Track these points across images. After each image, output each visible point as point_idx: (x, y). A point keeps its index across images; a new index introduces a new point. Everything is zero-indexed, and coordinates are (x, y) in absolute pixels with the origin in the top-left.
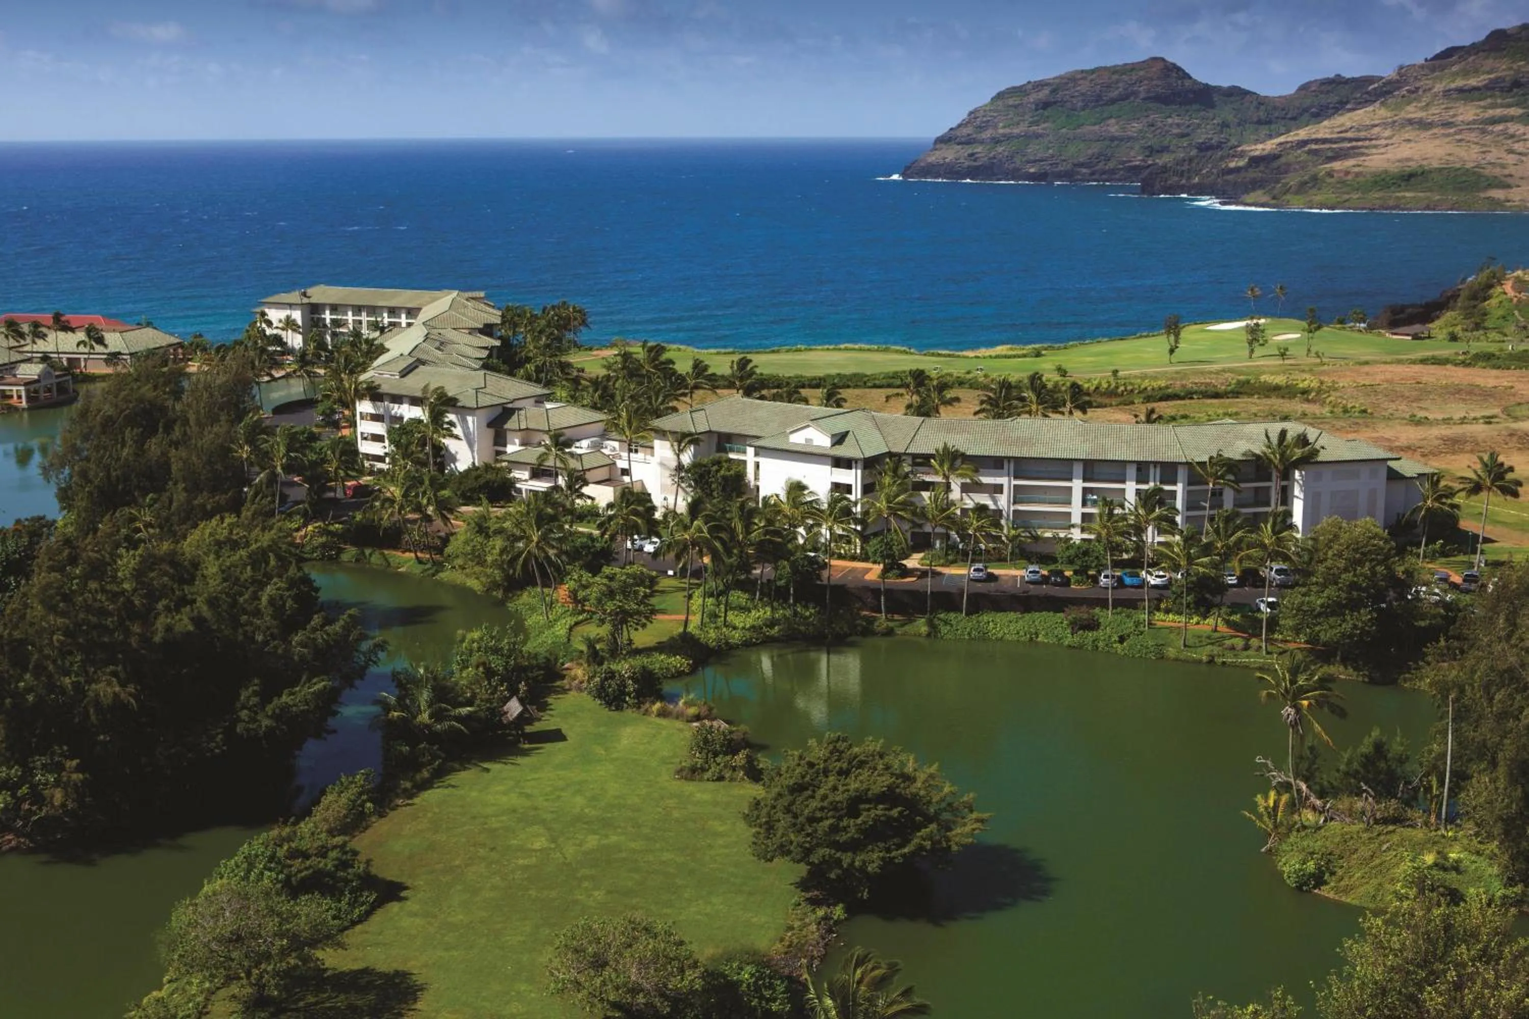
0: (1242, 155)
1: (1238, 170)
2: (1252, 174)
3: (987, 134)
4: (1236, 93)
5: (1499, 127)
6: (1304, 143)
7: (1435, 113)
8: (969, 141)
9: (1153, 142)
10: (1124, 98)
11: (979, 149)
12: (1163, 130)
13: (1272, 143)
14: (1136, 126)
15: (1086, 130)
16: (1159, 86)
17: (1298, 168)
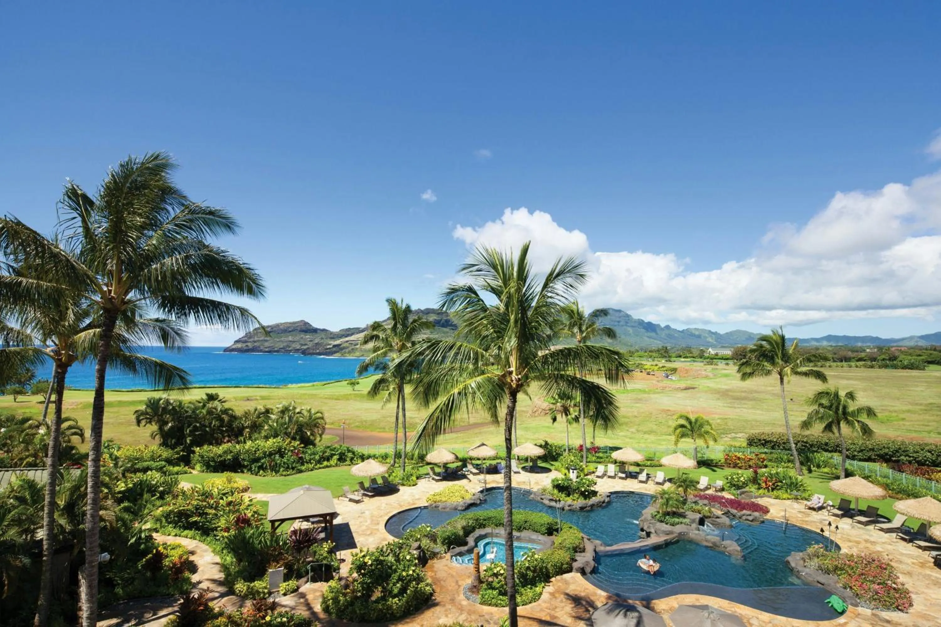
0: (330, 345)
1: (329, 348)
2: (334, 349)
3: (252, 340)
4: (324, 330)
6: (347, 341)
8: (245, 342)
9: (303, 342)
10: (292, 331)
11: (249, 344)
12: (305, 339)
13: (338, 342)
14: (297, 338)
15: (282, 339)
16: (304, 328)
17: (347, 348)
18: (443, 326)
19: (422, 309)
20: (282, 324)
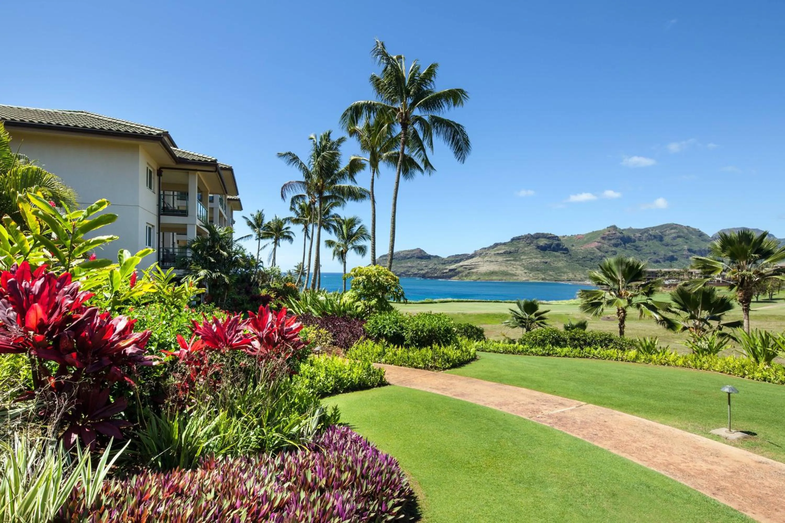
0: (446, 269)
1: (446, 273)
2: (450, 273)
4: (436, 257)
5: (509, 262)
6: (462, 266)
7: (493, 259)
9: (419, 268)
10: (411, 258)
12: (421, 265)
13: (453, 267)
14: (415, 264)
15: (403, 265)
16: (419, 255)
17: (463, 272)
18: (554, 250)
19: (532, 233)
20: (402, 252)
